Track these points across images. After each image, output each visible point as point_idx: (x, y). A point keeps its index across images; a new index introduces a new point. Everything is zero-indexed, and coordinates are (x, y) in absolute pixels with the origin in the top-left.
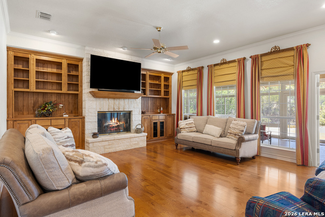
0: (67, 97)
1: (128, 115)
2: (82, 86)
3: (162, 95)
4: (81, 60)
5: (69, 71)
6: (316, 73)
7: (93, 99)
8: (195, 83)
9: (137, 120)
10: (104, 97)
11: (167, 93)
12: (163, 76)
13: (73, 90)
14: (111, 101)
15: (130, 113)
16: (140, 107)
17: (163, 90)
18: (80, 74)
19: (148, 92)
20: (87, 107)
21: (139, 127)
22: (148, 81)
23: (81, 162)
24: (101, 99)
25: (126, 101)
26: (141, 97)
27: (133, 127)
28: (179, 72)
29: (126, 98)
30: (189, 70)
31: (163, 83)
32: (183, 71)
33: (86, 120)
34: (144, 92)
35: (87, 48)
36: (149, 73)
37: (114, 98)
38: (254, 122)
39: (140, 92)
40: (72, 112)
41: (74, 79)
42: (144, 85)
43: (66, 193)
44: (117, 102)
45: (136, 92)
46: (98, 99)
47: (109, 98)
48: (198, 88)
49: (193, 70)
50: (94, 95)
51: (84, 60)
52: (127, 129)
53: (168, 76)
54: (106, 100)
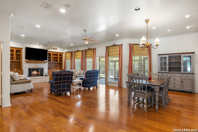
0: (15, 63)
1: (42, 70)
2: (22, 59)
3: (59, 62)
4: (22, 49)
5: (16, 53)
6: (98, 57)
7: (26, 63)
8: (70, 57)
9: (46, 71)
10: (31, 63)
11: (61, 61)
12: (59, 54)
13: (18, 60)
14: (34, 64)
15: (43, 69)
16: (47, 66)
17: (59, 60)
18: (21, 54)
19: (51, 60)
20: (24, 66)
21: (47, 74)
22: (52, 56)
23: (21, 77)
24: (30, 64)
25: (41, 64)
26: (47, 63)
27: (44, 74)
28: (65, 53)
29: (41, 63)
30: (68, 52)
31: (59, 57)
32: (66, 53)
33: (24, 71)
34: (50, 60)
35: (24, 45)
36: (52, 53)
37: (36, 63)
38: (82, 71)
39: (47, 61)
40: (17, 68)
41: (19, 56)
42: (50, 58)
43: (18, 81)
44: (37, 64)
45: (45, 61)
46: (29, 64)
47: (33, 63)
48: (71, 59)
49: (70, 52)
50: (27, 62)
51: (23, 49)
52: (42, 75)
53: (61, 54)
54: (32, 64)
